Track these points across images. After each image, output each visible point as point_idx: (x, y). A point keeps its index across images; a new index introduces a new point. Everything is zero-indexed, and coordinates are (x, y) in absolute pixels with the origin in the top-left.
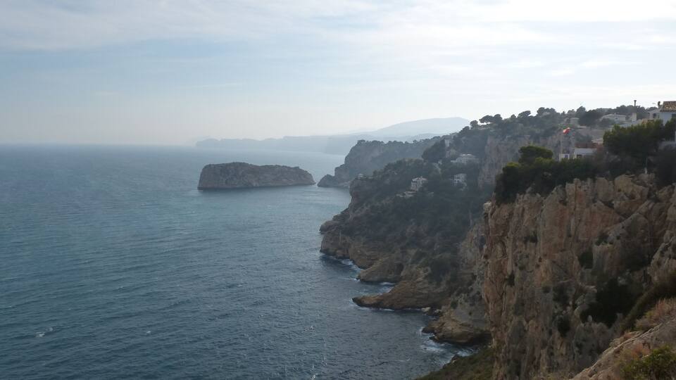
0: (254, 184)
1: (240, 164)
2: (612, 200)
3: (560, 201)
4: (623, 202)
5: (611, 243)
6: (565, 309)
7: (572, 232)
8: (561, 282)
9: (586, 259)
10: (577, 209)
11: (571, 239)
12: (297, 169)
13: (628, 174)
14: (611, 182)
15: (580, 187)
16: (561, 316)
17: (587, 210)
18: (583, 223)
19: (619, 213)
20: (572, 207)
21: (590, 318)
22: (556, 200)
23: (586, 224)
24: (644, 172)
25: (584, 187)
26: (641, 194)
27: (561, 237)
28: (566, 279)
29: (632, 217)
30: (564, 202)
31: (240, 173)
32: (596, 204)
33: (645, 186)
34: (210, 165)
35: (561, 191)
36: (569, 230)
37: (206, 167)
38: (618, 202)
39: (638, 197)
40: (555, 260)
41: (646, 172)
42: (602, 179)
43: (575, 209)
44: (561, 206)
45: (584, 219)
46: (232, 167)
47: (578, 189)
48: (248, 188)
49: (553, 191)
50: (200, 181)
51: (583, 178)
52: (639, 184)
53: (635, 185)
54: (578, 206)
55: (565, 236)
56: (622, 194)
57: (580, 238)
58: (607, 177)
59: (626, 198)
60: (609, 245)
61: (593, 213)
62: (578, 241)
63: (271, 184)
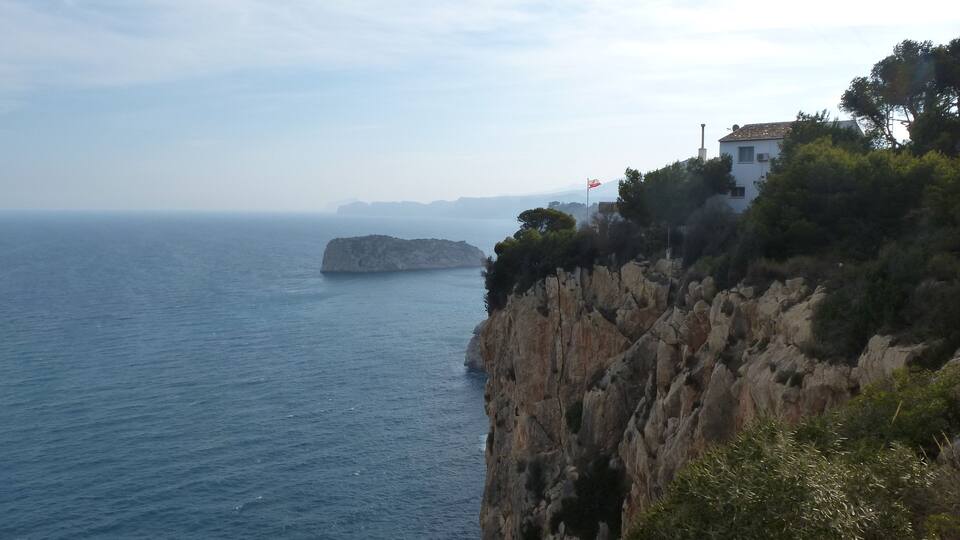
0: (400, 267)
1: (381, 238)
2: (616, 310)
3: (539, 309)
4: (629, 312)
5: (603, 389)
6: (538, 505)
7: (559, 366)
8: (543, 454)
9: (575, 416)
10: (564, 323)
11: (557, 377)
12: (462, 243)
13: (639, 260)
14: (615, 274)
15: (564, 284)
16: (530, 517)
17: (578, 325)
18: (573, 349)
19: (624, 333)
20: (556, 319)
21: (562, 526)
22: (533, 308)
23: (577, 351)
24: (665, 257)
25: (571, 284)
26: (656, 297)
27: (544, 373)
28: (550, 449)
29: (640, 341)
30: (544, 311)
31: (380, 250)
32: (591, 315)
33: (664, 282)
34: (337, 239)
35: (539, 290)
36: (554, 362)
37: (332, 242)
38: (623, 312)
39: (652, 302)
40: (535, 413)
41: (668, 255)
42: (602, 269)
43: (560, 324)
44: (540, 318)
45: (574, 342)
46: (367, 242)
47: (562, 286)
48: (390, 272)
49: (529, 291)
50: (324, 262)
51: (570, 268)
52: (652, 280)
53: (647, 282)
54: (563, 317)
55: (549, 371)
56: (630, 298)
57: (572, 376)
58: (609, 265)
59: (634, 305)
60: (600, 392)
61: (586, 332)
62: (567, 381)
63: (424, 266)
